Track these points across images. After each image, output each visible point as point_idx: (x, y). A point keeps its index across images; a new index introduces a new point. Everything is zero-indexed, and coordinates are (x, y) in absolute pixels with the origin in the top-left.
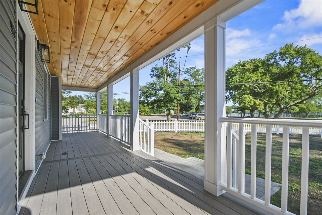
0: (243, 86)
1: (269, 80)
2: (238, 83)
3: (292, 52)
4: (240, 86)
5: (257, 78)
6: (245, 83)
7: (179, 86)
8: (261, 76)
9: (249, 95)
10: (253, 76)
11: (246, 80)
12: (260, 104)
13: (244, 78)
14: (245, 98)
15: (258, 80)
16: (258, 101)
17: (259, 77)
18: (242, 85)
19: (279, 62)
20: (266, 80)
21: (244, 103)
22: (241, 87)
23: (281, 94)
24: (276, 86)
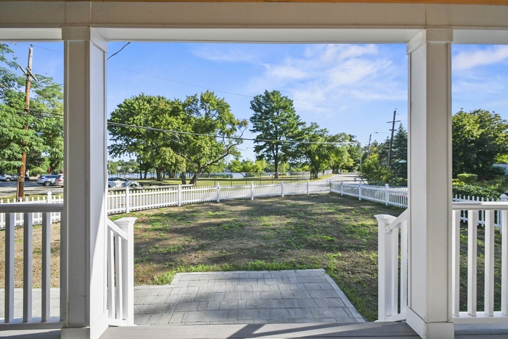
0: (161, 134)
1: (191, 131)
2: (153, 127)
3: (213, 102)
4: (157, 133)
5: (178, 126)
6: (164, 129)
7: (26, 110)
8: (182, 124)
9: (169, 149)
10: (173, 121)
11: (165, 125)
12: (183, 161)
13: (162, 121)
14: (164, 151)
15: (179, 128)
16: (180, 158)
17: (180, 124)
18: (160, 132)
19: (199, 111)
20: (188, 129)
21: (163, 158)
22: (158, 135)
23: (204, 150)
24: (198, 140)
